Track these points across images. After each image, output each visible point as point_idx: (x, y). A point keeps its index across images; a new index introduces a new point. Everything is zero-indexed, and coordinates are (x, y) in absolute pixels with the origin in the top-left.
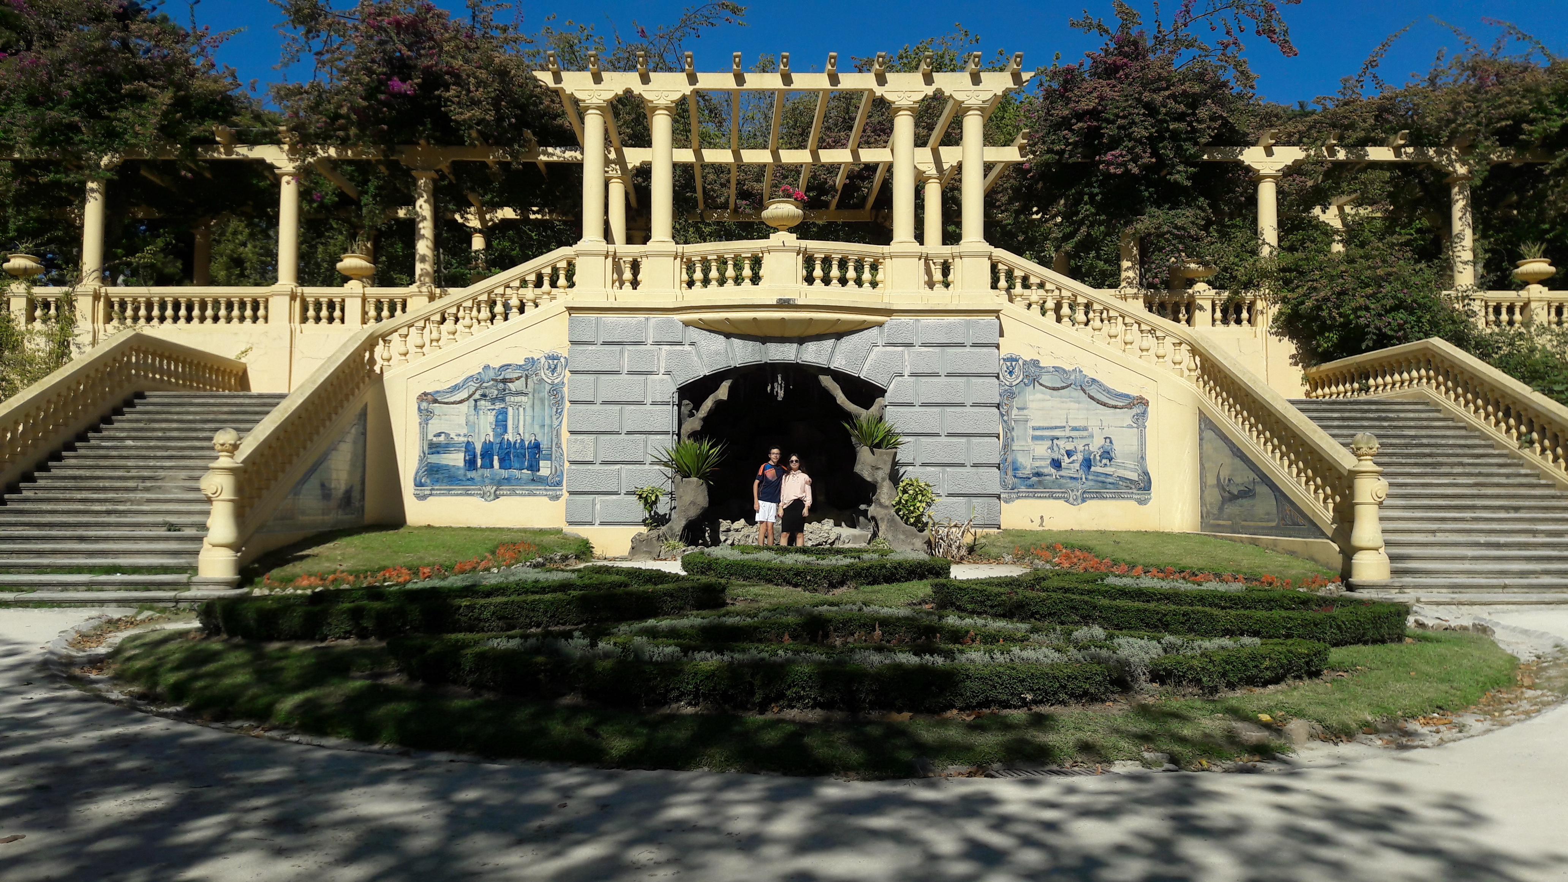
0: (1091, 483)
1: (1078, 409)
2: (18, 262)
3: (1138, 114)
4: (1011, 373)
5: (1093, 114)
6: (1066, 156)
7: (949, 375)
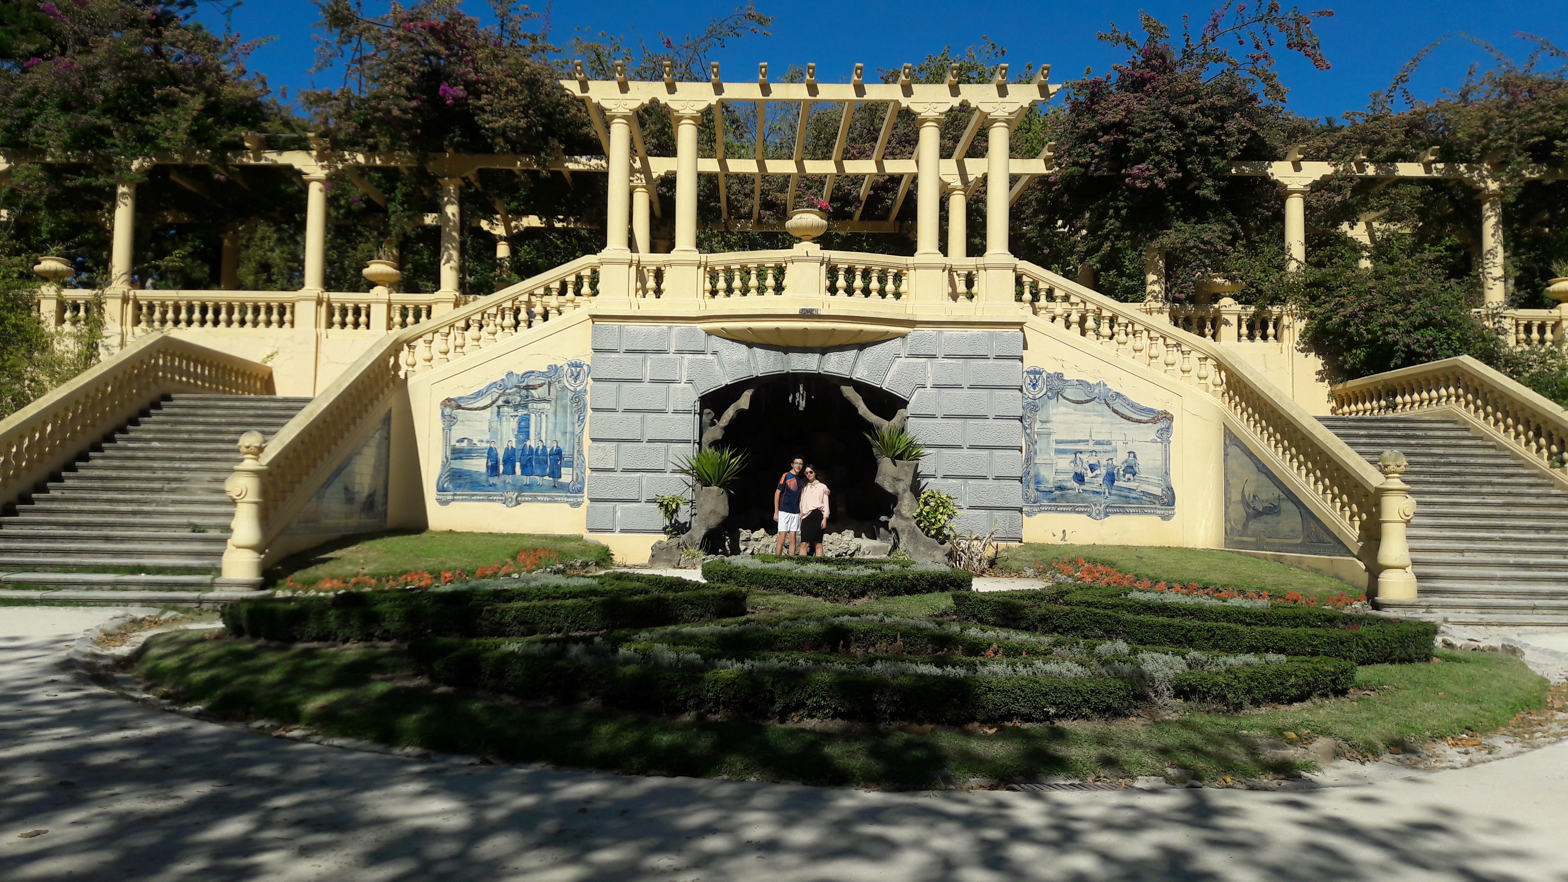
0: (1113, 498)
1: (1102, 423)
2: (48, 264)
3: (1165, 128)
4: (1034, 386)
5: (1119, 126)
6: (1092, 168)
7: (972, 387)
